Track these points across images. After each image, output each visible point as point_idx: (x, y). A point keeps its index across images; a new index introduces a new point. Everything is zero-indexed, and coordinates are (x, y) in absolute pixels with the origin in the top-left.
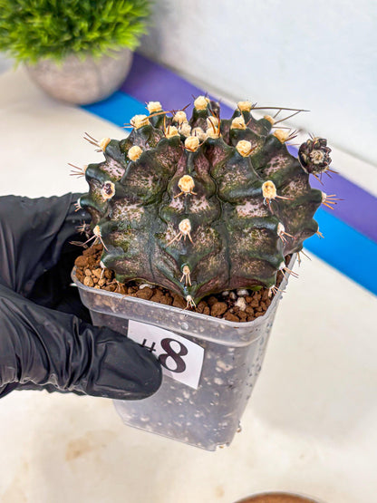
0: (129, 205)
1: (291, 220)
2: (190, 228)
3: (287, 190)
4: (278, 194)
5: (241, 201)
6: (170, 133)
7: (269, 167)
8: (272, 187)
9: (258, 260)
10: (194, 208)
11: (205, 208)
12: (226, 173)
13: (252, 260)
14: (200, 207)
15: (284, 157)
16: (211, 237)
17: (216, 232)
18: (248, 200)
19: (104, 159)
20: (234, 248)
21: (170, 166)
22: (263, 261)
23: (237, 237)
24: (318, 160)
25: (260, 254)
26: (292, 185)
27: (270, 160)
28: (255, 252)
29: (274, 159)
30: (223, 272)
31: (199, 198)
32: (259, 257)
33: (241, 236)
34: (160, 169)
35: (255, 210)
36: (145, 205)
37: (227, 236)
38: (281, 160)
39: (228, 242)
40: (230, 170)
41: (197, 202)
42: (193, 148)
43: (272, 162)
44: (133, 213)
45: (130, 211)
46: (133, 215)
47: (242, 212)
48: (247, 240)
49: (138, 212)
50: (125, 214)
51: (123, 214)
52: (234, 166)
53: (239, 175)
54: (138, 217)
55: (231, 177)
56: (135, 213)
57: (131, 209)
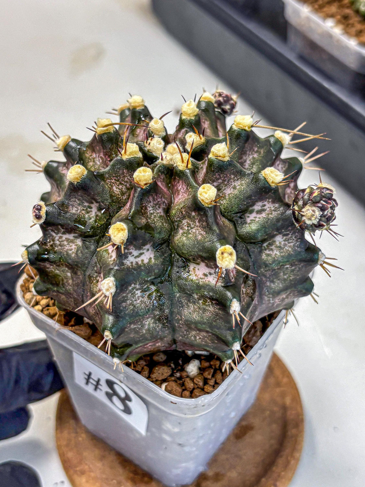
0: (64, 233)
1: (273, 282)
2: (113, 290)
3: (271, 244)
4: (237, 264)
5: (194, 259)
6: (128, 153)
7: (251, 212)
8: (231, 254)
9: (207, 332)
10: (130, 261)
11: (146, 261)
12: (184, 218)
13: (200, 330)
14: (139, 260)
15: (273, 202)
16: (150, 296)
17: (157, 291)
18: (203, 261)
19: (63, 159)
20: (179, 313)
21: (123, 194)
22: (213, 334)
23: (184, 301)
24: (310, 219)
25: (211, 326)
26: (279, 239)
27: (253, 204)
28: (204, 323)
29: (260, 204)
30: (165, 337)
31: (139, 248)
32: (208, 329)
33: (189, 301)
34: (107, 196)
35: (210, 274)
36: (84, 236)
37: (171, 298)
38: (269, 206)
39: (172, 304)
40: (189, 217)
41: (136, 253)
42: (142, 183)
43: (257, 207)
44: (68, 244)
45: (65, 240)
46: (68, 246)
47: (194, 273)
48: (196, 307)
49: (74, 243)
50: (60, 243)
51: (58, 242)
52: (193, 214)
53: (197, 226)
54: (73, 251)
55: (189, 225)
56: (71, 244)
57: (66, 238)
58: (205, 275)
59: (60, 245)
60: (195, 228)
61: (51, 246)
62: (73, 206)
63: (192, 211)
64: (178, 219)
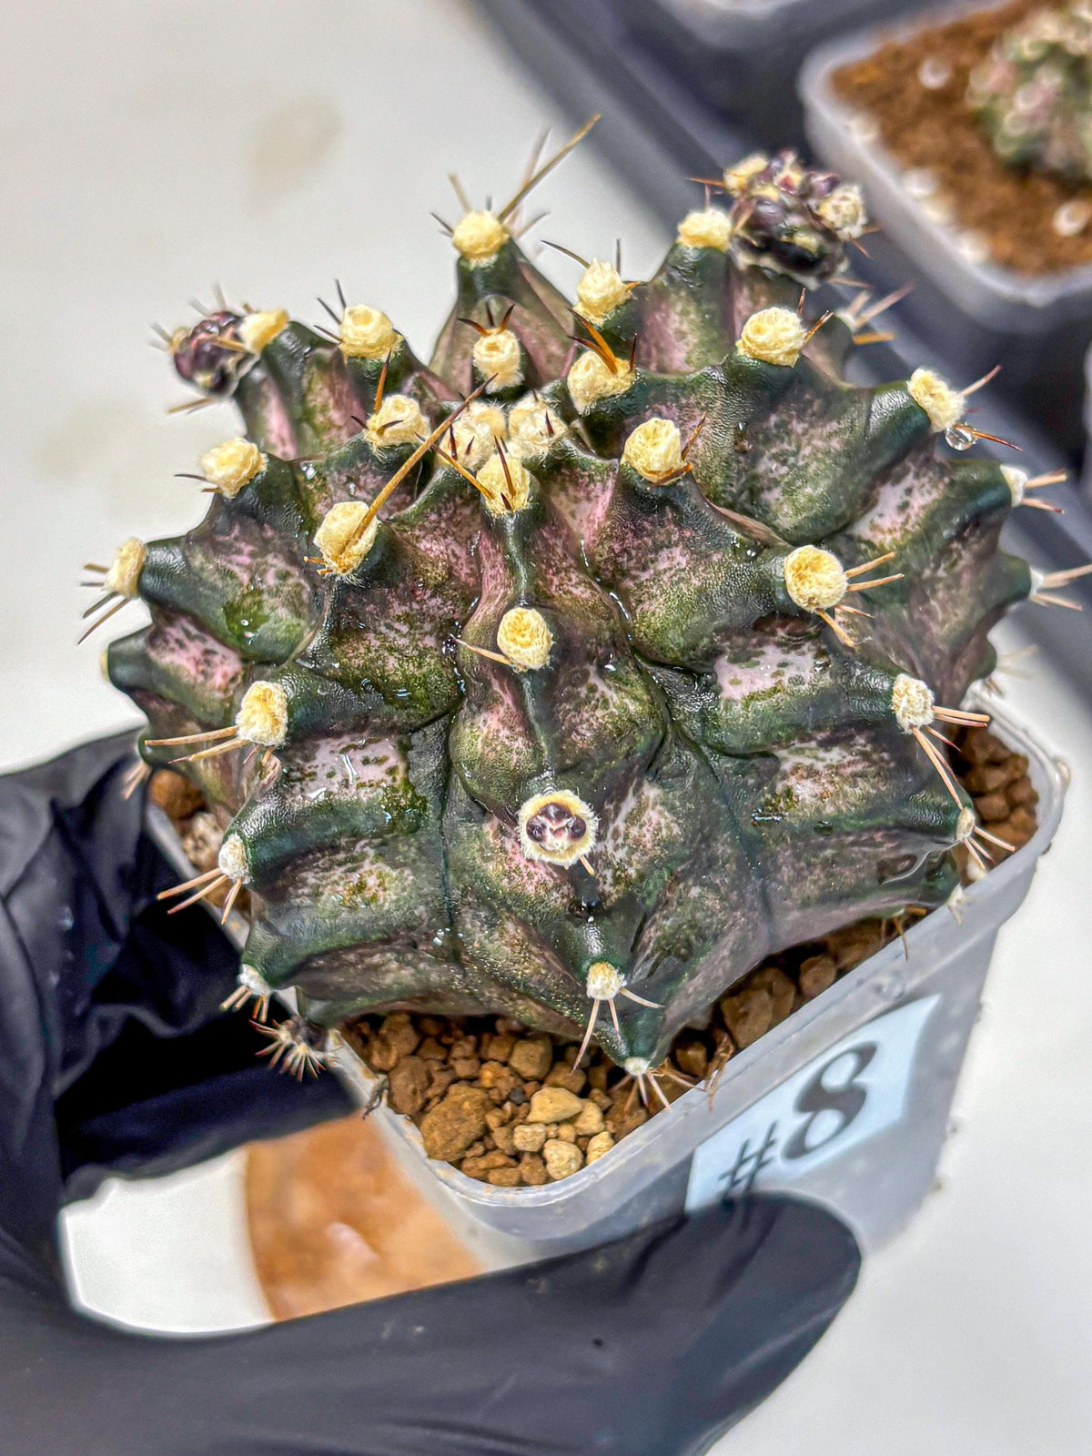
5: (863, 504)
12: (754, 457)
23: (920, 613)
28: (972, 609)
33: (925, 599)
35: (909, 491)
40: (768, 441)
42: (675, 463)
44: (642, 826)
45: (627, 828)
46: (644, 829)
47: (883, 532)
48: (941, 595)
49: (646, 808)
50: (626, 849)
51: (621, 854)
52: (773, 419)
53: (805, 432)
54: (663, 821)
55: (782, 458)
56: (644, 818)
57: (626, 821)
58: (904, 507)
59: (632, 851)
60: (804, 440)
61: (617, 880)
62: (573, 728)
63: (767, 418)
64: (743, 480)
